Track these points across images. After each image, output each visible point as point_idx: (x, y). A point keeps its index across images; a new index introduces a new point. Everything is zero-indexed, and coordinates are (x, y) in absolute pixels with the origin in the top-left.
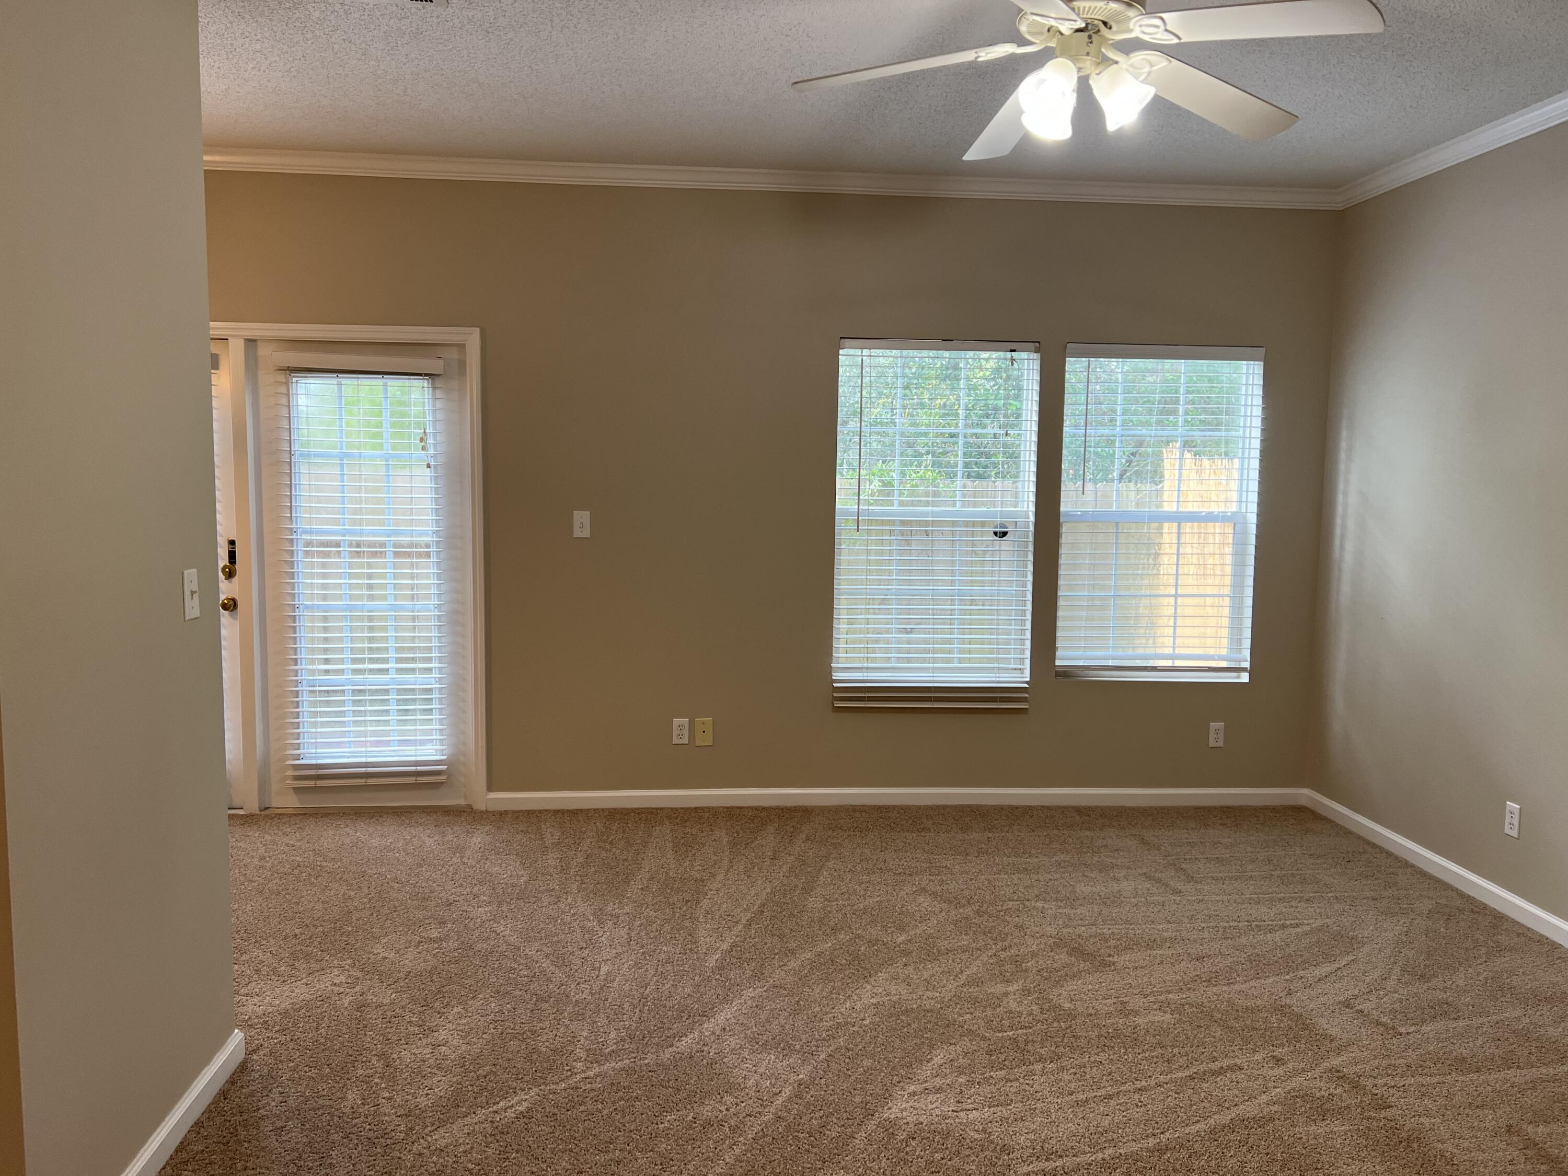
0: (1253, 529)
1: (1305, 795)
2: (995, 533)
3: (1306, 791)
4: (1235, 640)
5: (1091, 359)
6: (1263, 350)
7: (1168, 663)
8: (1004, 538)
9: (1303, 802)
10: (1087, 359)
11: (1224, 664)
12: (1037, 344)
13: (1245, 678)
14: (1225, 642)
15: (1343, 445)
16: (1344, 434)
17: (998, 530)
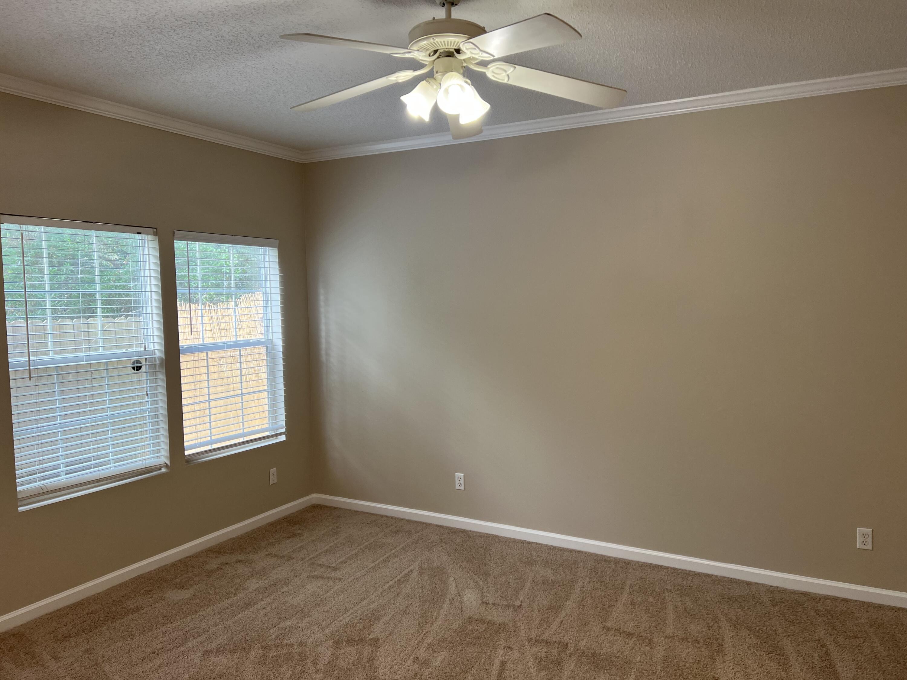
0: (281, 349)
1: (316, 497)
2: (133, 368)
3: (315, 495)
4: (274, 417)
5: (188, 242)
6: (277, 241)
7: (241, 440)
8: (140, 371)
9: (315, 502)
10: (186, 242)
11: (267, 434)
12: (155, 230)
13: (283, 438)
14: (266, 420)
15: (322, 297)
16: (321, 291)
17: (135, 365)
